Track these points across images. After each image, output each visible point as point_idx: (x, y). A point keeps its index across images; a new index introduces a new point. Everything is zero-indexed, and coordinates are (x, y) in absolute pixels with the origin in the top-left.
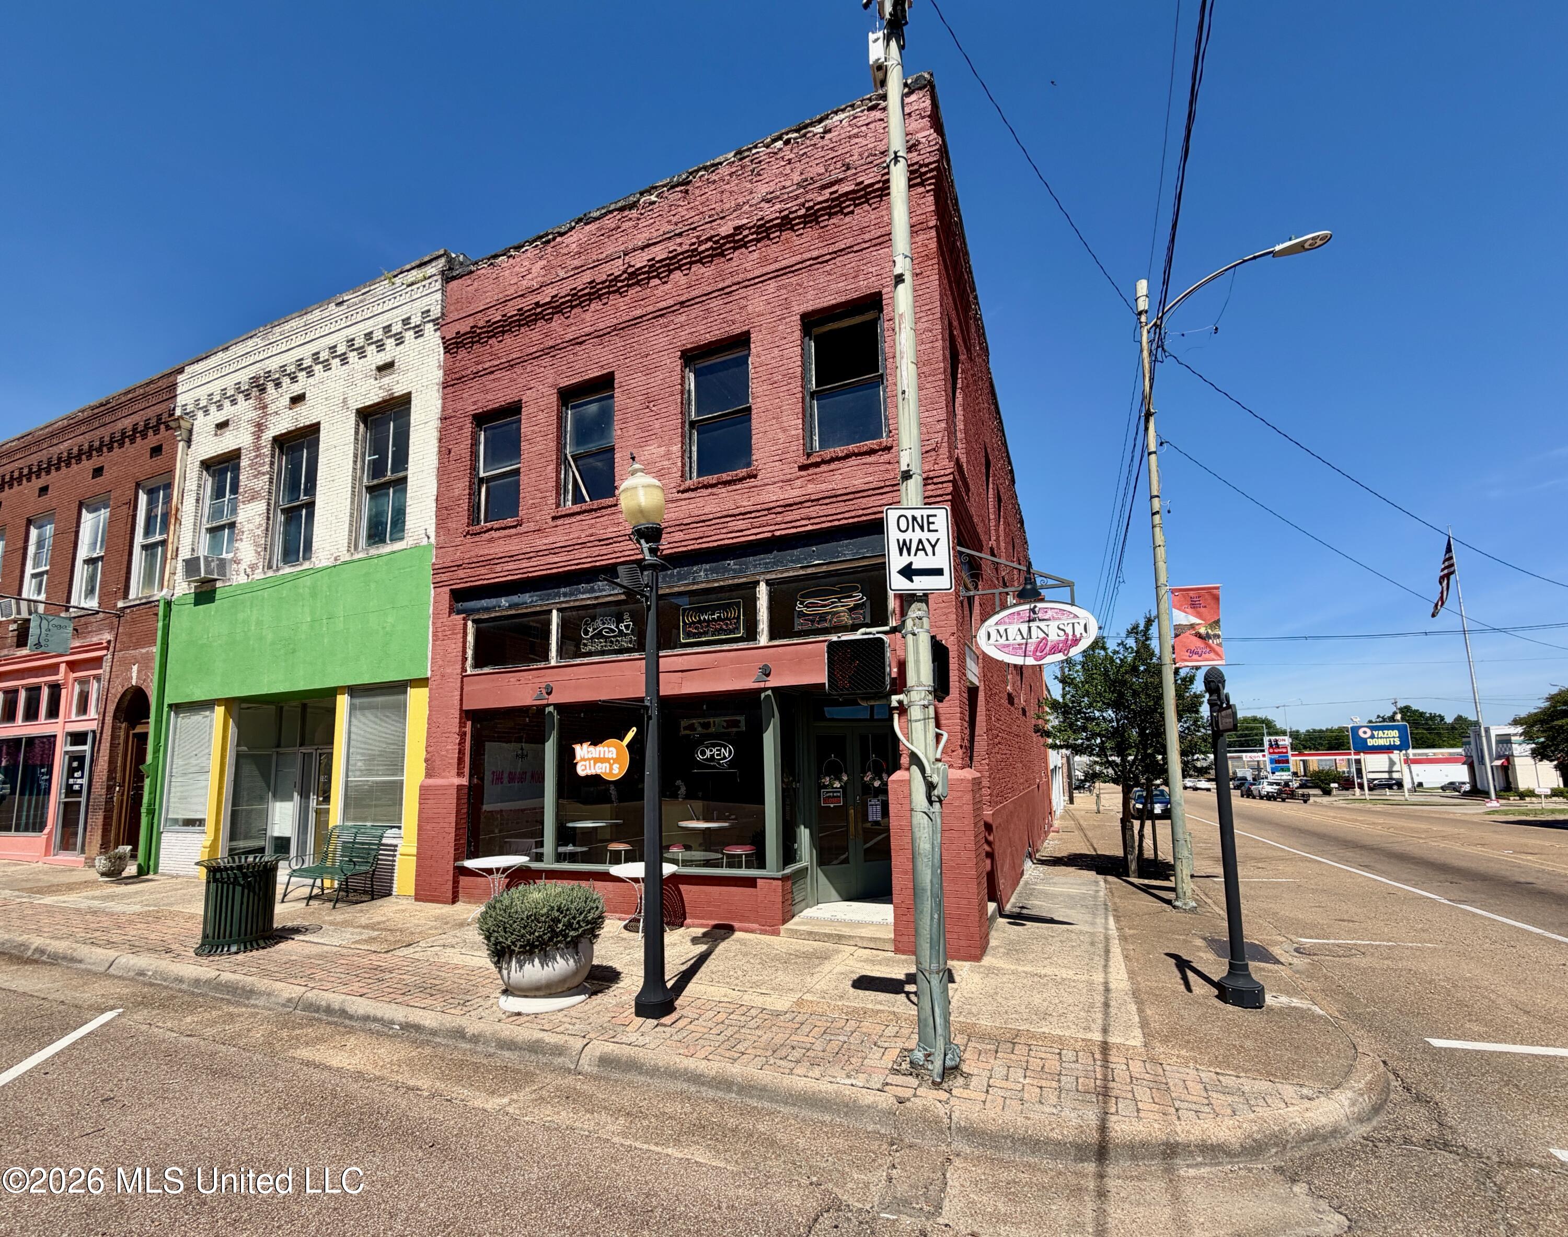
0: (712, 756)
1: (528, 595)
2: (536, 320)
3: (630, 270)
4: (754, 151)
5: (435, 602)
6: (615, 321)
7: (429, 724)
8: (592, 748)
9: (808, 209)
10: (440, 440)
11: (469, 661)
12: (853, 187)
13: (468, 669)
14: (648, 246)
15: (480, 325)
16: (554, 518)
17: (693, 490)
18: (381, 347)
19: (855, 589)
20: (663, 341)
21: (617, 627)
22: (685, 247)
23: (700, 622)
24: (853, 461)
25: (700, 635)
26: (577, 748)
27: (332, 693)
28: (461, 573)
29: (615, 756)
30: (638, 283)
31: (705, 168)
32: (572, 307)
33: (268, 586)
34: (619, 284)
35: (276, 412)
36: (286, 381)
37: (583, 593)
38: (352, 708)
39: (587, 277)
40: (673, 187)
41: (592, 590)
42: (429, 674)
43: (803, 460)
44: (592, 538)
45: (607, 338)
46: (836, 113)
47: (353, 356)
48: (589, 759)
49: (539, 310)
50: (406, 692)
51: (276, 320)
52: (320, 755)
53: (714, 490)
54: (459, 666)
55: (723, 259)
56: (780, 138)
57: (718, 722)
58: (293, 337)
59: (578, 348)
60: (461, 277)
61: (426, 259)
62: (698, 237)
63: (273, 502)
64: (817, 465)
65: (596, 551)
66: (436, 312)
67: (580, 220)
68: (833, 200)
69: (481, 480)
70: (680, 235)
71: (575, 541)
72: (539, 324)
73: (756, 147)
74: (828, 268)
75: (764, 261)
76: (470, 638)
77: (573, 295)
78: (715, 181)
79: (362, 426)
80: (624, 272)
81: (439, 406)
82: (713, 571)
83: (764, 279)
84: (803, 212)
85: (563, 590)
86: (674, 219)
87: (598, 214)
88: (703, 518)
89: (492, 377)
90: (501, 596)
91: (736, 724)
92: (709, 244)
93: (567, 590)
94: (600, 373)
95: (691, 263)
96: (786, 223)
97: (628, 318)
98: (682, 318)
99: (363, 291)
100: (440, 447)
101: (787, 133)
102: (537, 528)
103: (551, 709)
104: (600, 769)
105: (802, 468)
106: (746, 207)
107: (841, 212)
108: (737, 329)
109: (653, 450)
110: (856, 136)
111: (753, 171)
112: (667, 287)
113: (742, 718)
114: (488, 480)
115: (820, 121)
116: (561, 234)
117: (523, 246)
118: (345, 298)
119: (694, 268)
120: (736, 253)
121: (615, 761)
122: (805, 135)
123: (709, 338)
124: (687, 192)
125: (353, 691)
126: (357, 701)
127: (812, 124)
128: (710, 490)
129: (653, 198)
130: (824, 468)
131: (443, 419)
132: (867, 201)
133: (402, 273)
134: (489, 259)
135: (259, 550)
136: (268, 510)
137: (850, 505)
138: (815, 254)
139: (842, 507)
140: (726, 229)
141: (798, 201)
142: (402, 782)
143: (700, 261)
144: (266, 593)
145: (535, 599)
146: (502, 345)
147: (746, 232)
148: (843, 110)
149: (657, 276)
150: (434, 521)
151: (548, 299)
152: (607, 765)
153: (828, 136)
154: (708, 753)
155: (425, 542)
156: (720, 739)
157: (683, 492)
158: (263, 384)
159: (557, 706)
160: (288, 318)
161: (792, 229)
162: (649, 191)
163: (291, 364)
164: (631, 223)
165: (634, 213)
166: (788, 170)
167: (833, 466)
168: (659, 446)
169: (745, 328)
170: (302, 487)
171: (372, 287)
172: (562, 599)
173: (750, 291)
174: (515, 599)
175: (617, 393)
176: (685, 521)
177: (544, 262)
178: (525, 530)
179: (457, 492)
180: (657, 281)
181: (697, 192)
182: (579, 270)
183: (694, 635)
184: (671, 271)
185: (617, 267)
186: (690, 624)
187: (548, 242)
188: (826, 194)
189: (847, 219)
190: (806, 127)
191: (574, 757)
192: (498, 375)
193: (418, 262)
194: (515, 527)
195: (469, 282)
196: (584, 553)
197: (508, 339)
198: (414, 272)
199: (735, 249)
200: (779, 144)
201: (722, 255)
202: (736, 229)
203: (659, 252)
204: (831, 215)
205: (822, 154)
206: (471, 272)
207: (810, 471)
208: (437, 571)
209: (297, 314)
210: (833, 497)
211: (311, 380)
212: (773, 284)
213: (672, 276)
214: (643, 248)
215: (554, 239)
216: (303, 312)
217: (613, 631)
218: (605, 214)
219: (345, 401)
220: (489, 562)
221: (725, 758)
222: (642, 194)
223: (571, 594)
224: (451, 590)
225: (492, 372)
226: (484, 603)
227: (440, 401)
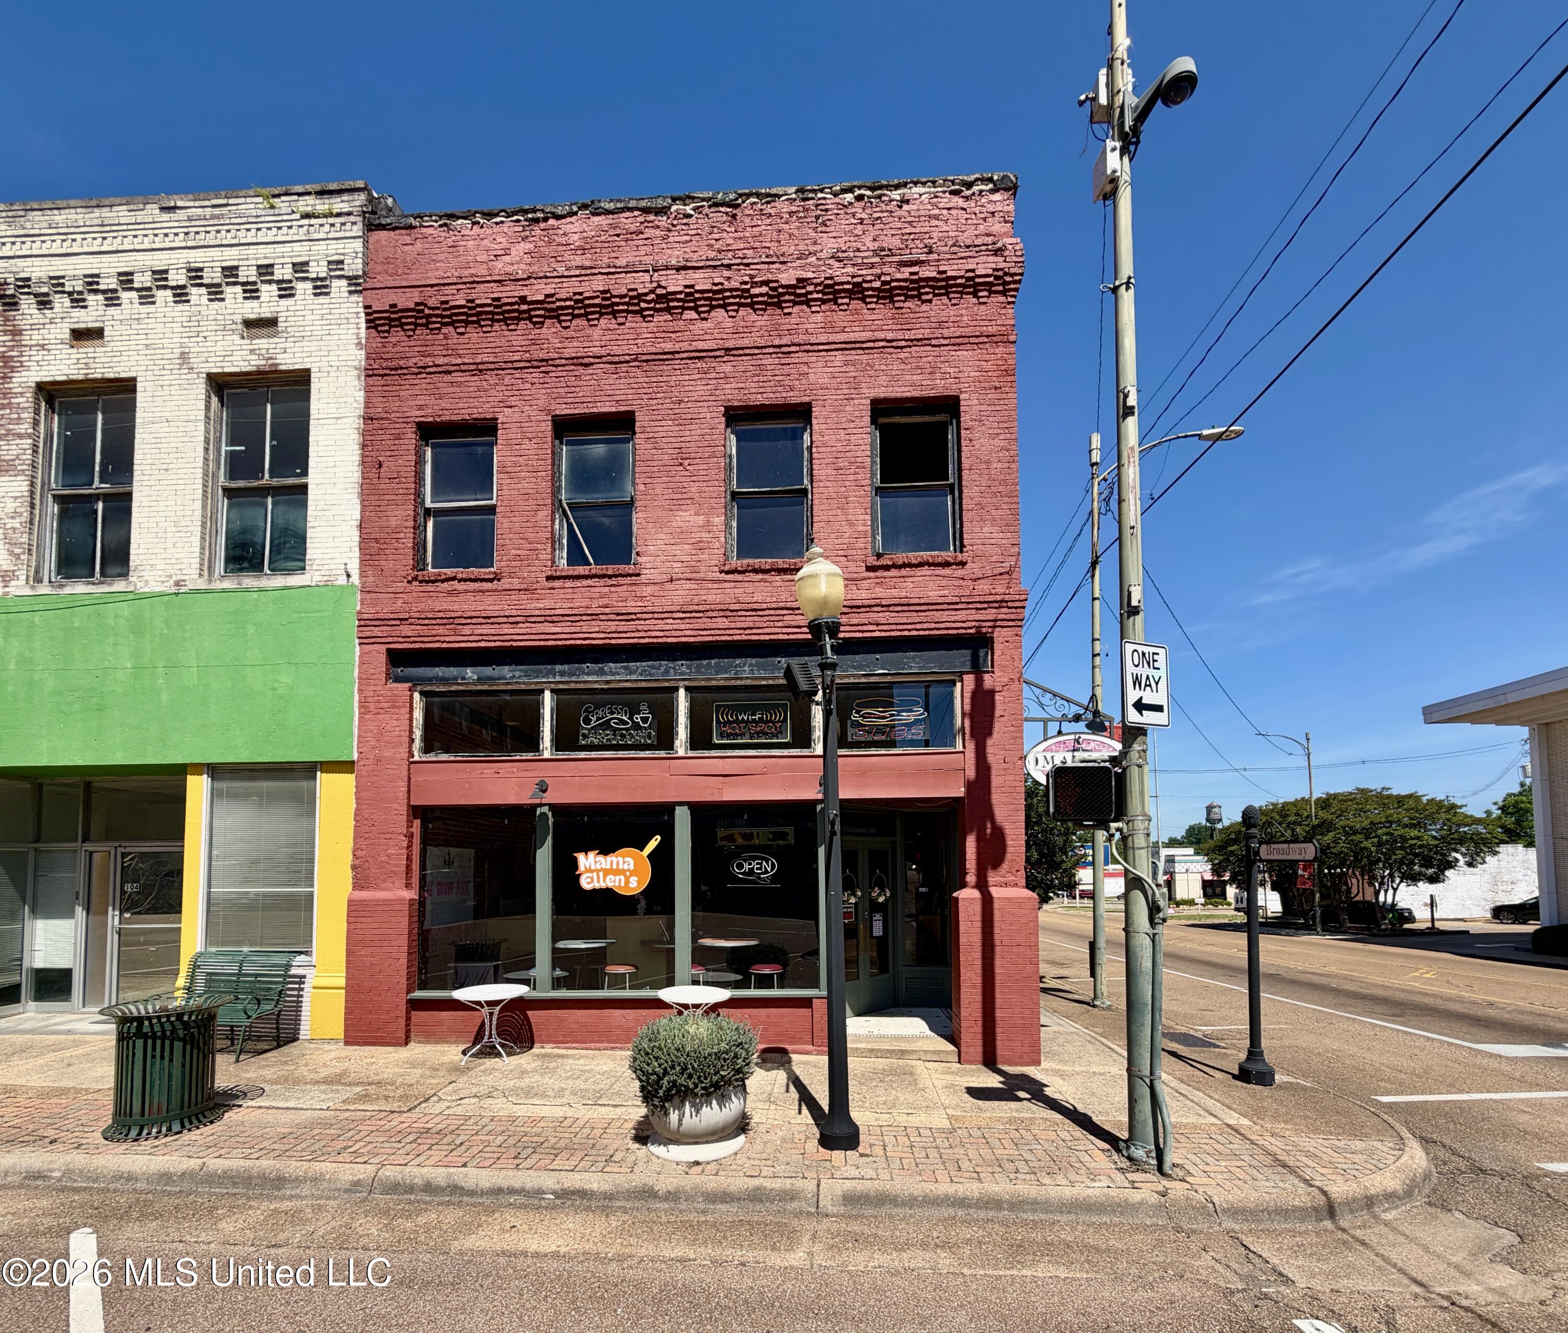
0: (751, 870)
1: (507, 668)
2: (519, 319)
3: (659, 291)
4: (820, 195)
5: (362, 663)
6: (635, 350)
7: (356, 821)
8: (601, 858)
9: (884, 283)
10: (364, 446)
11: (417, 744)
12: (934, 274)
13: (416, 753)
14: (685, 268)
15: (430, 304)
16: (549, 578)
17: (740, 572)
18: (251, 292)
19: (916, 703)
20: (701, 389)
21: (631, 718)
22: (735, 284)
23: (737, 721)
24: (925, 571)
25: (736, 736)
26: (581, 857)
27: (181, 771)
28: (406, 630)
29: (632, 868)
30: (668, 310)
31: (758, 195)
32: (575, 316)
33: (41, 607)
34: (643, 305)
35: (43, 346)
36: (61, 303)
37: (588, 674)
38: (215, 795)
39: (599, 284)
40: (716, 205)
41: (601, 672)
42: (355, 756)
43: (872, 561)
44: (607, 610)
45: (624, 368)
46: (915, 183)
47: (198, 295)
48: (598, 871)
49: (524, 307)
50: (315, 778)
51: (34, 200)
52: (124, 855)
53: (766, 576)
54: (404, 750)
55: (778, 311)
56: (850, 190)
57: (761, 835)
58: (78, 237)
59: (581, 370)
60: (394, 229)
61: (333, 186)
62: (752, 277)
63: (39, 482)
64: (887, 568)
65: (612, 626)
66: (355, 266)
67: (584, 207)
68: (912, 281)
69: (428, 512)
70: (729, 267)
71: (582, 611)
72: (522, 325)
73: (822, 191)
74: (902, 355)
75: (829, 327)
76: (418, 715)
77: (577, 301)
78: (770, 215)
79: (215, 400)
80: (652, 292)
81: (362, 400)
82: (760, 667)
83: (831, 347)
84: (877, 284)
85: (558, 668)
86: (718, 245)
87: (611, 206)
88: (755, 606)
89: (448, 378)
90: (466, 666)
91: (783, 836)
92: (764, 289)
93: (566, 667)
94: (614, 410)
95: (740, 305)
96: (857, 291)
97: (653, 350)
98: (727, 368)
99: (214, 202)
100: (363, 456)
101: (860, 188)
102: (524, 586)
103: (545, 809)
104: (611, 882)
105: (869, 569)
106: (812, 259)
107: (919, 297)
108: (795, 398)
109: (687, 518)
110: (936, 217)
111: (817, 217)
112: (706, 325)
113: (790, 830)
114: (438, 513)
115: (897, 187)
116: (558, 217)
117: (497, 215)
118: (179, 204)
119: (743, 312)
120: (796, 309)
121: (633, 873)
122: (880, 197)
123: (760, 400)
124: (734, 216)
125: (215, 771)
126: (223, 785)
127: (887, 187)
128: (760, 576)
129: (689, 209)
130: (894, 572)
131: (368, 418)
132: (947, 294)
133: (287, 194)
134: (441, 217)
135: (17, 551)
136: (32, 493)
137: (922, 617)
138: (890, 336)
139: (914, 617)
140: (787, 277)
141: (874, 271)
142: (311, 896)
143: (751, 305)
144: (37, 618)
145: (517, 674)
146: (462, 339)
147: (810, 288)
148: (924, 184)
149: (695, 309)
150: (358, 554)
151: (541, 297)
152: (622, 878)
153: (905, 207)
154: (746, 867)
155: (342, 580)
156: (763, 851)
157: (727, 573)
158: (13, 296)
159: (552, 807)
160: (60, 203)
161: (863, 299)
162: (684, 199)
163: (74, 277)
164: (658, 232)
165: (663, 221)
166: (859, 230)
167: (904, 572)
168: (697, 514)
169: (806, 399)
170: (97, 468)
171: (231, 201)
172: (558, 679)
173: (812, 358)
174: (487, 671)
175: (639, 438)
176: (733, 607)
177: (528, 246)
178: (507, 587)
179: (393, 522)
180: (693, 315)
181: (747, 221)
182: (588, 272)
183: (728, 736)
184: (713, 308)
185: (642, 283)
186: (725, 724)
187: (536, 221)
188: (905, 273)
189: (925, 307)
190: (881, 187)
191: (577, 868)
192: (458, 377)
193: (318, 187)
194: (491, 580)
195: (408, 239)
196: (595, 626)
197: (474, 335)
198: (310, 200)
199: (795, 303)
200: (849, 197)
201: (779, 305)
202: (799, 280)
203: (702, 281)
204: (907, 297)
205: (899, 225)
206: (411, 227)
207: (879, 574)
208: (364, 622)
209: (80, 203)
210: (906, 605)
211: (112, 311)
212: (839, 357)
213: (713, 314)
214: (678, 269)
215: (546, 220)
216: (94, 203)
217: (626, 723)
218: (622, 210)
219: (184, 357)
220: (450, 620)
221: (766, 872)
222: (674, 200)
223: (571, 674)
224: (388, 650)
225: (450, 372)
226: (439, 671)
227: (362, 393)
